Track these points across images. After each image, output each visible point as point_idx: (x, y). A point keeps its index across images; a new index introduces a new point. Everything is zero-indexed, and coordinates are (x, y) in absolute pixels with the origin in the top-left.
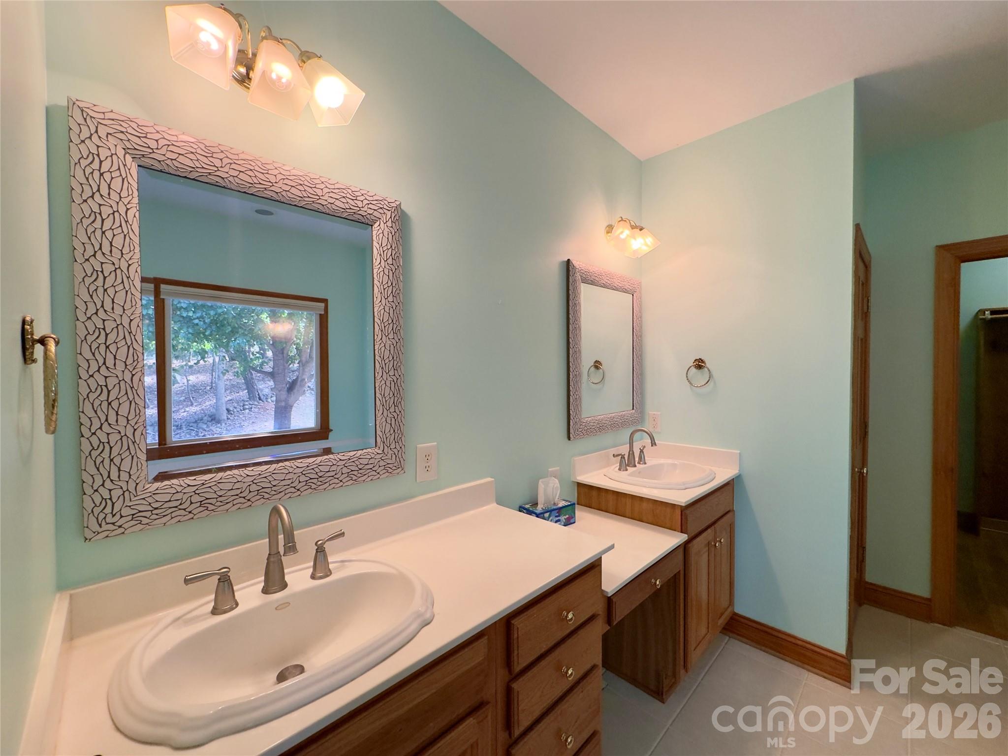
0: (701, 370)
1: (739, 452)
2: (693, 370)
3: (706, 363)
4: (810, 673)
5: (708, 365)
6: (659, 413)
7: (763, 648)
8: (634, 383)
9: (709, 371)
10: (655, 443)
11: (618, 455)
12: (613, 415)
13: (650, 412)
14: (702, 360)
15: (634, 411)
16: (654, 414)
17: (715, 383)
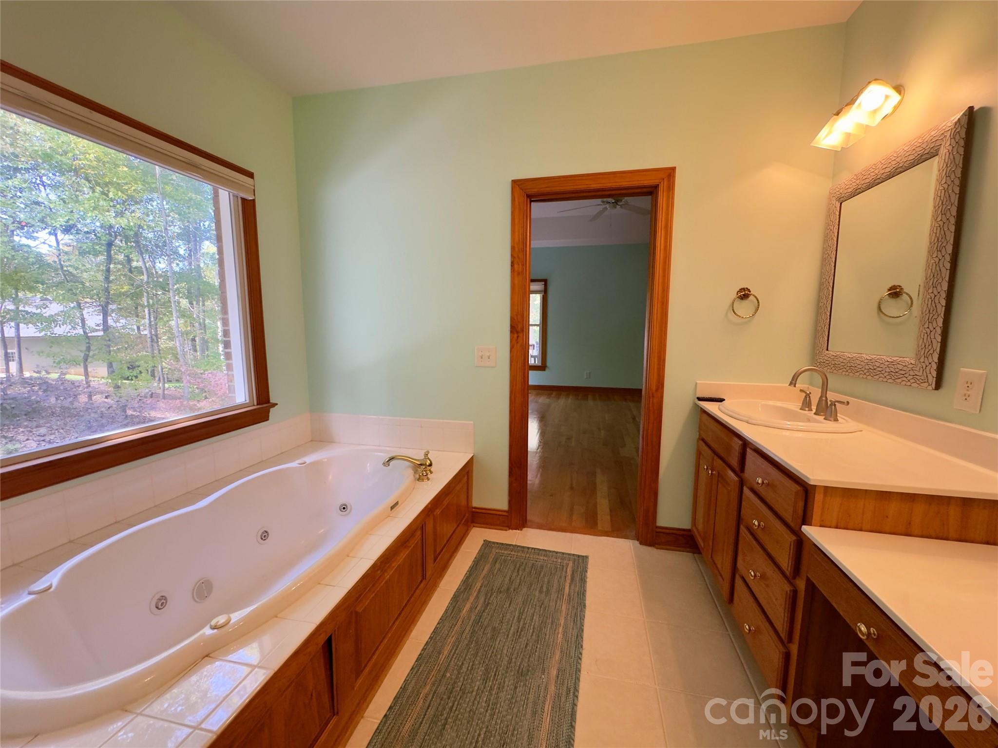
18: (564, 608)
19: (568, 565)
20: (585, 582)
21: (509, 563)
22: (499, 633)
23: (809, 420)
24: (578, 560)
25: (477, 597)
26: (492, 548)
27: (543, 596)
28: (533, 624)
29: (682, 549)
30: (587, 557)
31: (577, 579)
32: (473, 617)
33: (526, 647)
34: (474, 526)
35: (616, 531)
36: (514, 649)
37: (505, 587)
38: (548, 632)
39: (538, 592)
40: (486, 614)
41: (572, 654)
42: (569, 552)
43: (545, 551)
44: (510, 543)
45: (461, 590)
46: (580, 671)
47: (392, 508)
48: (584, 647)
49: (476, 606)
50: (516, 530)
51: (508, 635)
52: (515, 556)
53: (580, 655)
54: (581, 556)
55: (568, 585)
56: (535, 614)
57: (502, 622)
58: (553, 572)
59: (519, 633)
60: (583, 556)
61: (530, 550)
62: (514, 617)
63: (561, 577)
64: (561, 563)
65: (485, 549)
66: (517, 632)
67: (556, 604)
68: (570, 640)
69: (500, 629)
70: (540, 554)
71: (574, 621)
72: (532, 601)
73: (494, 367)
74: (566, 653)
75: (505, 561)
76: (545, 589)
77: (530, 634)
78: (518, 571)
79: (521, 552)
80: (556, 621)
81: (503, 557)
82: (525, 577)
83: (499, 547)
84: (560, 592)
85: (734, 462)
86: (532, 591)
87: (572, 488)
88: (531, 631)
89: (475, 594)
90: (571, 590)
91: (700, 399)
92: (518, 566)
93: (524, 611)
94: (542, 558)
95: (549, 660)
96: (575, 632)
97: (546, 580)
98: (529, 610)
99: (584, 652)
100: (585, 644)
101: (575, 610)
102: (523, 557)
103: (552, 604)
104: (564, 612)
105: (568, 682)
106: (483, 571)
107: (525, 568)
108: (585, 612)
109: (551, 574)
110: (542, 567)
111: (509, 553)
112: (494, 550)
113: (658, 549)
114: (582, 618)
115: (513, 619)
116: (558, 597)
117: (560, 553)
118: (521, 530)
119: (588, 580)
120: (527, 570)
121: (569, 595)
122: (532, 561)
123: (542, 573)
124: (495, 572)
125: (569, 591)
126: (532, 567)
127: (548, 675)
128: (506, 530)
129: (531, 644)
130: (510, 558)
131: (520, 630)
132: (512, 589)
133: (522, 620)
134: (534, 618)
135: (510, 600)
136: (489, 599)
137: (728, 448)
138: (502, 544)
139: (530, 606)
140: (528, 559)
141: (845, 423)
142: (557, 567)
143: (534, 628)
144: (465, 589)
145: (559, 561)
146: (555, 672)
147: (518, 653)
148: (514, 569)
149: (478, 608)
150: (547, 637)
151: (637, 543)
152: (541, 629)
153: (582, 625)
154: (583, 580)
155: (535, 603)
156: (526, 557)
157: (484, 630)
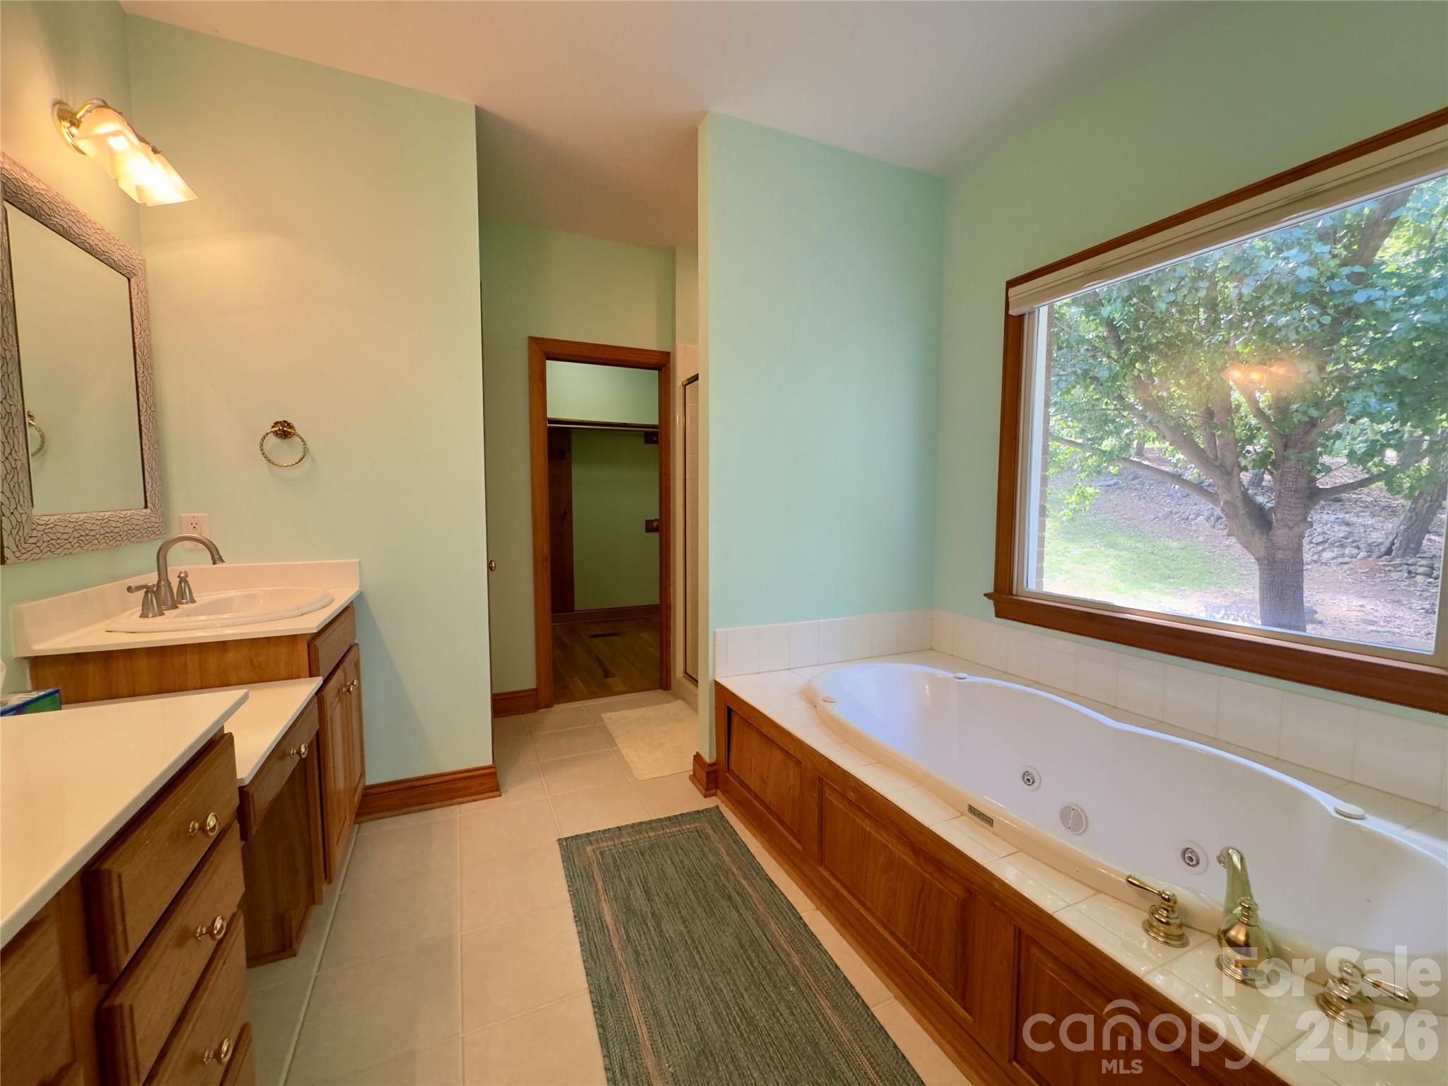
0: (287, 440)
1: (357, 560)
2: (273, 440)
3: (296, 427)
4: (461, 805)
5: (298, 432)
6: (206, 514)
7: (405, 810)
8: (145, 457)
9: (303, 441)
10: (221, 557)
11: (139, 588)
12: (107, 514)
13: (183, 515)
14: (289, 424)
15: (148, 511)
16: (194, 517)
17: (313, 460)
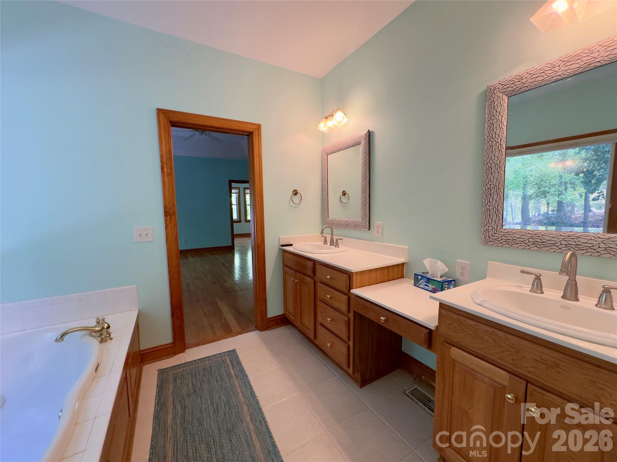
18: (236, 383)
19: (226, 359)
20: (241, 363)
21: (186, 376)
22: (203, 419)
23: (328, 249)
24: (231, 353)
25: (174, 407)
26: (168, 372)
27: (220, 383)
28: (222, 401)
29: (280, 326)
30: (234, 350)
31: (235, 363)
32: (178, 422)
33: (225, 416)
34: (144, 365)
35: (244, 330)
36: (218, 422)
37: (192, 391)
38: (234, 400)
39: (215, 383)
40: (187, 414)
41: (253, 403)
42: (223, 352)
43: (207, 357)
44: (180, 364)
45: (158, 410)
46: (261, 409)
47: (96, 370)
48: (257, 396)
49: (177, 413)
50: (180, 353)
51: (210, 417)
52: (189, 370)
53: (258, 401)
54: (231, 350)
55: (232, 369)
56: (221, 395)
57: (201, 412)
58: (219, 367)
59: (216, 411)
60: (232, 350)
61: (197, 361)
62: (208, 404)
63: (225, 367)
64: (221, 360)
65: (162, 375)
66: (215, 411)
67: (230, 383)
68: (248, 397)
69: (203, 417)
70: (205, 361)
71: (245, 386)
72: (215, 389)
73: (153, 242)
74: (250, 404)
75: (182, 376)
76: (219, 379)
77: (224, 408)
78: (196, 378)
79: (191, 365)
80: (235, 392)
81: (180, 374)
82: (202, 378)
83: (172, 369)
84: (229, 376)
85: (310, 273)
86: (211, 384)
87: (205, 315)
88: (223, 406)
89: (172, 407)
90: (235, 372)
91: (282, 246)
92: (194, 374)
93: (213, 398)
94: (207, 362)
95: (242, 414)
96: (249, 392)
97: (217, 374)
98: (216, 395)
99: (258, 398)
100: (257, 394)
101: (243, 381)
102: (194, 367)
103: (228, 384)
104: (237, 385)
105: (258, 418)
106: (169, 390)
107: (199, 373)
108: (249, 379)
109: (218, 368)
110: (210, 367)
111: (183, 369)
112: (169, 373)
113: (269, 330)
114: (249, 382)
115: (208, 407)
116: (229, 379)
117: (217, 354)
118: (184, 352)
119: (241, 362)
120: (202, 373)
121: (235, 374)
122: (202, 367)
123: (213, 371)
124: (179, 386)
125: (234, 373)
126: (204, 370)
127: (246, 422)
128: (173, 357)
129: (227, 413)
130: (185, 372)
131: (216, 409)
132: (197, 390)
133: (214, 403)
134: (221, 397)
135: (200, 397)
136: (184, 404)
137: (305, 267)
138: (175, 366)
139: (215, 393)
140: (198, 367)
141: (342, 248)
142: (220, 363)
143: (224, 403)
144: (162, 408)
145: (219, 359)
146: (249, 418)
147: (222, 422)
148: (192, 377)
149: (179, 414)
150: (235, 403)
151: (258, 331)
152: (229, 401)
153: (251, 386)
154: (239, 363)
155: (217, 390)
156: (196, 367)
157: (192, 423)
